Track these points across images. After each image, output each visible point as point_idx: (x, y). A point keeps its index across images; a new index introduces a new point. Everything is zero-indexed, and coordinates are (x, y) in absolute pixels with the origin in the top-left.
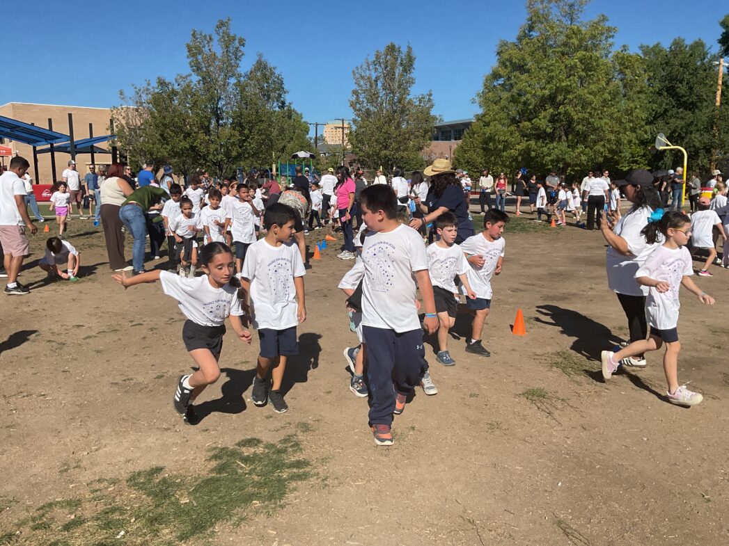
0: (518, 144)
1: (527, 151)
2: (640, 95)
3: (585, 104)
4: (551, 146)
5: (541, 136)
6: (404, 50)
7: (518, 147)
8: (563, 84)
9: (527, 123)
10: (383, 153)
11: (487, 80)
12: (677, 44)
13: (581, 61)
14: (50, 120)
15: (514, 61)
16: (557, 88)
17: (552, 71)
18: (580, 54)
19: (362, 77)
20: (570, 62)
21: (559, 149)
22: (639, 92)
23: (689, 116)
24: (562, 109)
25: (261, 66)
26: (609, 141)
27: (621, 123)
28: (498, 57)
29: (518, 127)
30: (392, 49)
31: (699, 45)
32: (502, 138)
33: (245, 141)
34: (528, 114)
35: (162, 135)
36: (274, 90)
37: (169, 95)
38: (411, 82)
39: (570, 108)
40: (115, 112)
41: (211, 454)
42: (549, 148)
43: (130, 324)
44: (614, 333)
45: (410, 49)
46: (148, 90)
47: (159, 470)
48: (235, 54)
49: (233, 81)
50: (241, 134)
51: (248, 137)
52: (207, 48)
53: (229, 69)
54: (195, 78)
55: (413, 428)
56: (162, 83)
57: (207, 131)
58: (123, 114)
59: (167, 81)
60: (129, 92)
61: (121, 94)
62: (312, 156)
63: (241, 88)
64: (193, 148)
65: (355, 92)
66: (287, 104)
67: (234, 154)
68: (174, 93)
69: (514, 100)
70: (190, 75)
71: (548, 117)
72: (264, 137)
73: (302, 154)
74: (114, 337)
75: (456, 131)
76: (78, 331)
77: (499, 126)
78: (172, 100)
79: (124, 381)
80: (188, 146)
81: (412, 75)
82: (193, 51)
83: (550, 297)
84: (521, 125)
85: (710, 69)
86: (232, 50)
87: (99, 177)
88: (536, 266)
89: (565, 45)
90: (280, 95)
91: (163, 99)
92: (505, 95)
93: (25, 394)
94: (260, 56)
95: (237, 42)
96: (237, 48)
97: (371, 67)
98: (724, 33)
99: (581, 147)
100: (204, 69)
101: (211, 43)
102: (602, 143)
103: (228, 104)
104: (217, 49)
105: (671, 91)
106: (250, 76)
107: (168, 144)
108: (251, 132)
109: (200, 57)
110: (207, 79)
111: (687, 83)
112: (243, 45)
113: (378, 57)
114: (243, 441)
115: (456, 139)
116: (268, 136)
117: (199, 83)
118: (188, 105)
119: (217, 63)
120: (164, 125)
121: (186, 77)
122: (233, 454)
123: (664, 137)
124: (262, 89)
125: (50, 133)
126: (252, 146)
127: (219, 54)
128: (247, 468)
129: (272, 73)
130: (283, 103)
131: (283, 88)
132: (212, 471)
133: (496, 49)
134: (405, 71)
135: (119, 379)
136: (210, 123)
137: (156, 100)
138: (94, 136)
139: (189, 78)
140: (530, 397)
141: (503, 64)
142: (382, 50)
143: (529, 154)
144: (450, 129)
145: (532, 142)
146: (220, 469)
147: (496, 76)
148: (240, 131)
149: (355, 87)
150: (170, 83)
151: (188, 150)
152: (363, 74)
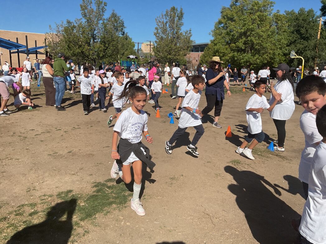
0: (229, 54)
1: (233, 57)
2: (284, 33)
3: (260, 36)
4: (244, 55)
5: (239, 50)
6: (179, 10)
7: (229, 55)
8: (250, 27)
9: (233, 45)
10: (169, 56)
11: (216, 24)
12: (302, 10)
13: (258, 17)
14: (17, 39)
15: (228, 16)
16: (248, 29)
17: (245, 21)
18: (258, 14)
19: (160, 22)
20: (253, 17)
21: (247, 56)
22: (284, 32)
23: (306, 43)
24: (249, 38)
25: (114, 15)
26: (270, 53)
27: (275, 45)
28: (221, 14)
29: (230, 46)
30: (173, 9)
31: (311, 11)
32: (222, 51)
33: (106, 49)
34: (234, 40)
35: (68, 46)
36: (120, 27)
37: (72, 28)
38: (182, 24)
39: (253, 38)
40: (47, 35)
41: (94, 185)
42: (243, 56)
43: (56, 129)
44: (271, 137)
45: (182, 9)
46: (62, 25)
47: (70, 191)
48: (102, 9)
49: (101, 22)
50: (105, 46)
51: (107, 48)
52: (89, 7)
53: (99, 16)
54: (84, 20)
55: (182, 175)
56: (69, 22)
57: (89, 44)
58: (51, 36)
59: (71, 21)
60: (54, 26)
61: (50, 27)
62: (136, 58)
63: (105, 25)
64: (82, 52)
65: (157, 29)
66: (125, 33)
67: (101, 55)
68: (74, 27)
69: (228, 34)
70: (81, 19)
71: (243, 42)
72: (115, 48)
73: (131, 57)
74: (48, 135)
75: (201, 48)
76: (32, 132)
77: (221, 46)
78: (73, 30)
79: (54, 153)
80: (80, 51)
81: (182, 21)
82: (84, 8)
83: (243, 121)
84: (231, 45)
85: (315, 22)
86: (101, 7)
87: (40, 64)
88: (236, 108)
89: (252, 9)
90: (122, 29)
91: (69, 29)
92: (224, 31)
93: (9, 158)
94: (114, 11)
95: (103, 4)
96: (103, 7)
97: (164, 17)
98: (322, 6)
99: (257, 56)
100: (88, 16)
101: (91, 5)
102: (267, 54)
103: (99, 32)
104: (94, 7)
105: (298, 31)
106: (109, 20)
107: (71, 50)
108: (109, 46)
109: (86, 11)
110: (89, 21)
111: (305, 28)
112: (106, 6)
113: (167, 12)
114: (107, 179)
115: (201, 52)
116: (117, 47)
117: (86, 22)
118: (80, 33)
119: (94, 13)
120: (70, 42)
121: (80, 20)
122: (104, 185)
123: (294, 52)
124: (114, 26)
125: (17, 44)
126: (109, 52)
127: (95, 10)
128: (110, 191)
129: (119, 19)
130: (124, 33)
131: (124, 26)
132: (94, 192)
133: (221, 10)
134: (179, 19)
135: (51, 153)
136: (90, 41)
137: (66, 30)
138: (37, 46)
139: (81, 20)
140: (233, 163)
141: (224, 17)
142: (169, 9)
143: (234, 58)
144: (198, 47)
145: (236, 53)
146: (98, 191)
147: (220, 23)
148: (104, 45)
149: (157, 26)
150: (72, 22)
151: (80, 53)
152: (160, 20)
